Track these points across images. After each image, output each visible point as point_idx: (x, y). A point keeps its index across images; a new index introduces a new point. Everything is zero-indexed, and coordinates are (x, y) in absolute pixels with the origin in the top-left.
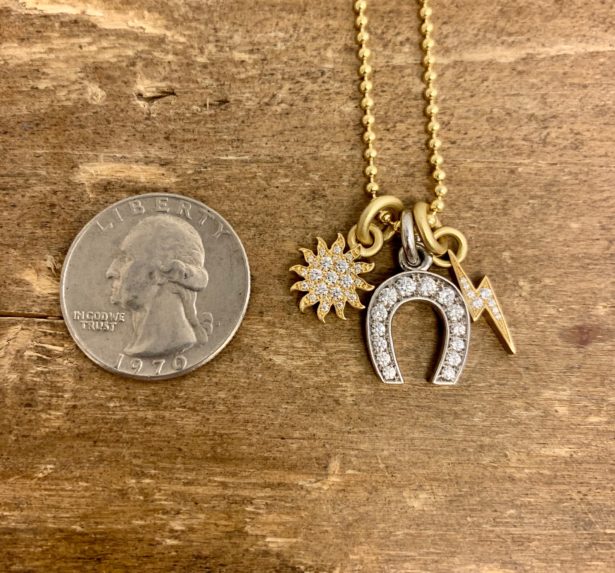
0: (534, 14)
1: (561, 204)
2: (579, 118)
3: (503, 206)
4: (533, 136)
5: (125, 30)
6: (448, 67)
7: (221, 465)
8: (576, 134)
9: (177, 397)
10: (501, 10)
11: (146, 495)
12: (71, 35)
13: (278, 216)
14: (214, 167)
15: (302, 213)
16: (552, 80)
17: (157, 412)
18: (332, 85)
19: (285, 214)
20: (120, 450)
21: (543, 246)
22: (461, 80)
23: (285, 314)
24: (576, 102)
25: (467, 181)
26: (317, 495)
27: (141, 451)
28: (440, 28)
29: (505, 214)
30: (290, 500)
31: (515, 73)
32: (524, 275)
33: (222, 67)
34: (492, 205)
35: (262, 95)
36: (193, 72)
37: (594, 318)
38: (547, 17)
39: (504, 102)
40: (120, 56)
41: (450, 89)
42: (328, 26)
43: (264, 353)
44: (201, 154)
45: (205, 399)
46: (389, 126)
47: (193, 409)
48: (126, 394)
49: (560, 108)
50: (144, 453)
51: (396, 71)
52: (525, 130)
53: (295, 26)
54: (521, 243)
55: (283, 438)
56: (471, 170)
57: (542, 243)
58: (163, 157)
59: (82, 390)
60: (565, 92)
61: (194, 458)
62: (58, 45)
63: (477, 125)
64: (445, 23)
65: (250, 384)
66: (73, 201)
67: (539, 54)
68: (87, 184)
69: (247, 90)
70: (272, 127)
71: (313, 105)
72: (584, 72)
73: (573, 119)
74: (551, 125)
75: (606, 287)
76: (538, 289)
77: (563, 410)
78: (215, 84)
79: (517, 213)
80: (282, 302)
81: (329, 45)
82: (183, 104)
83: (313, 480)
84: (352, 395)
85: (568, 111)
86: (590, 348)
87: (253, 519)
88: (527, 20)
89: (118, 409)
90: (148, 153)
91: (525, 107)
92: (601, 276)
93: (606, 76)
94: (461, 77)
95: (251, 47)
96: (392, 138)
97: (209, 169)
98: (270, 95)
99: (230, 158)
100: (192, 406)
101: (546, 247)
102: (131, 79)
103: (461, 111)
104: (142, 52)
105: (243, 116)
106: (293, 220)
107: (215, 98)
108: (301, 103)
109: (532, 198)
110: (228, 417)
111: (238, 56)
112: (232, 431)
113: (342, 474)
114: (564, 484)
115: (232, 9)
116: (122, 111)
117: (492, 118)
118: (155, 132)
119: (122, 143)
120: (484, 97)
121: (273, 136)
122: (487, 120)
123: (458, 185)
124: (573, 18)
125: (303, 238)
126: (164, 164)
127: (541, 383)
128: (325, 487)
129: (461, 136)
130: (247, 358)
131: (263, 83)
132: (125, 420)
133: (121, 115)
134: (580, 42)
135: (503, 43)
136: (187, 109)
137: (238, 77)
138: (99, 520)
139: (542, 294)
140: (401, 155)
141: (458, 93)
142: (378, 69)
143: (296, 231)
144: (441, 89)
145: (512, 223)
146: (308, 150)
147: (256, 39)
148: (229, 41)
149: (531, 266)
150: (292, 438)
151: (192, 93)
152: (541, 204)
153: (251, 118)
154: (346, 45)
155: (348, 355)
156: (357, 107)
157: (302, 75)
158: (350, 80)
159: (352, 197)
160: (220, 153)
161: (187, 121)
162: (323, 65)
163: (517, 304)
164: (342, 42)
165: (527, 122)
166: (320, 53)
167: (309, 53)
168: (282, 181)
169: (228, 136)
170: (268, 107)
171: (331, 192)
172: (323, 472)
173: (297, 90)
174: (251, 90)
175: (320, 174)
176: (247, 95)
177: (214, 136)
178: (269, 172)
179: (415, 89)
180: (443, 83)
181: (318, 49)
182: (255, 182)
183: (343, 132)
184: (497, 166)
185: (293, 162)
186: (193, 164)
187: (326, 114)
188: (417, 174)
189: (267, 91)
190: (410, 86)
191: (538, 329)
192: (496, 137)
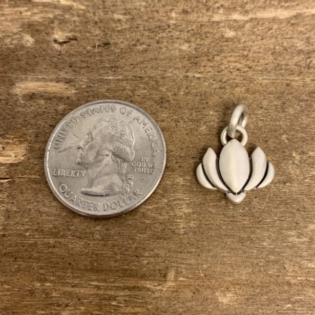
3: (282, 106)
4: (301, 62)
5: (49, 3)
6: (247, 21)
7: (96, 274)
9: (69, 230)
11: (47, 294)
12: (16, 6)
14: (99, 83)
15: (154, 112)
17: (56, 239)
18: (174, 34)
20: (31, 264)
21: (308, 132)
22: (256, 29)
25: (258, 91)
26: (159, 294)
27: (45, 264)
29: (284, 111)
30: (140, 298)
31: (289, 24)
32: (296, 149)
33: (107, 24)
34: (275, 105)
35: (131, 40)
36: (89, 27)
39: (282, 43)
40: (45, 18)
41: (249, 35)
44: (91, 76)
45: (87, 231)
46: (210, 58)
47: (80, 238)
48: (37, 227)
50: (47, 266)
51: (215, 25)
52: (296, 59)
54: (294, 129)
55: (137, 257)
56: (261, 84)
57: (307, 130)
58: (67, 78)
59: (10, 224)
61: (78, 269)
62: (7, 11)
63: (266, 57)
66: (11, 105)
67: (304, 13)
68: (20, 95)
69: (122, 37)
70: (137, 59)
71: (162, 45)
74: (312, 56)
76: (305, 159)
78: (102, 34)
79: (291, 111)
81: (173, 9)
82: (82, 46)
83: (157, 284)
84: (184, 228)
87: (116, 310)
89: (32, 236)
90: (59, 75)
91: (296, 45)
94: (256, 28)
95: (125, 12)
96: (212, 65)
97: (96, 85)
98: (136, 40)
99: (111, 78)
100: (79, 235)
101: (310, 132)
102: (50, 31)
103: (255, 48)
104: (59, 15)
105: (118, 52)
107: (102, 42)
108: (155, 44)
109: (301, 101)
110: (103, 242)
111: (116, 16)
112: (104, 252)
113: (176, 280)
116: (44, 50)
117: (275, 52)
118: (64, 63)
119: (43, 70)
120: (269, 40)
121: (137, 64)
122: (272, 54)
123: (253, 93)
126: (68, 82)
128: (165, 289)
129: (256, 64)
131: (132, 33)
132: (36, 244)
133: (44, 53)
135: (282, 7)
136: (84, 49)
137: (115, 29)
138: (15, 311)
139: (308, 162)
140: (217, 75)
141: (253, 37)
142: (203, 24)
144: (243, 35)
145: (288, 117)
146: (159, 73)
147: (128, 6)
148: (112, 8)
149: (300, 144)
150: (143, 256)
151: (88, 39)
152: (307, 105)
153: (123, 54)
154: (184, 9)
155: (181, 202)
156: (190, 47)
157: (156, 28)
158: (186, 30)
159: (186, 101)
160: (104, 75)
161: (84, 56)
162: (169, 22)
163: (292, 168)
164: (182, 8)
165: (297, 55)
166: (167, 15)
167: (161, 15)
168: (142, 92)
169: (109, 64)
170: (134, 47)
171: (172, 99)
172: (163, 279)
173: (153, 36)
174: (124, 37)
175: (166, 87)
176: (122, 40)
177: (100, 65)
178: (134, 86)
179: (226, 35)
180: (244, 31)
181: (166, 12)
182: (125, 93)
183: (181, 61)
184: (278, 81)
185: (149, 80)
186: (86, 82)
187: (171, 51)
188: (227, 87)
189: (134, 37)
190: (224, 34)
191: (305, 184)
192: (278, 64)
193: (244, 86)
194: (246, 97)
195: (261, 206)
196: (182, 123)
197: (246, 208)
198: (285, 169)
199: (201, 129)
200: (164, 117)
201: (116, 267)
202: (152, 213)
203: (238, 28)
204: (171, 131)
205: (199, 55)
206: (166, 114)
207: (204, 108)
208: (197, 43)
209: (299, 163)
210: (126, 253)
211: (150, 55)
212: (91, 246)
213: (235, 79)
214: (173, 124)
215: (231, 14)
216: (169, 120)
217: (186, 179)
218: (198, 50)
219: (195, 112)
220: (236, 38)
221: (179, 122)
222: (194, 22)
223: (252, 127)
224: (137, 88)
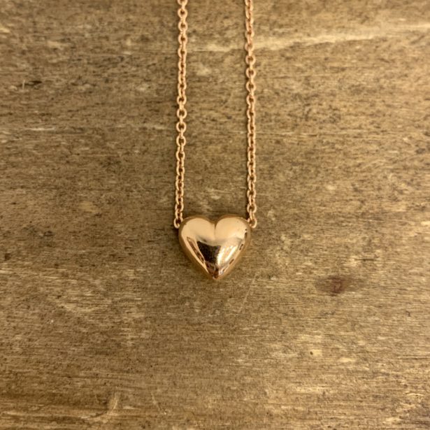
0: (301, 10)
1: (319, 169)
2: (337, 96)
3: (269, 171)
4: (297, 112)
6: (227, 54)
7: (15, 400)
8: (334, 110)
10: (274, 7)
13: (77, 179)
14: (25, 137)
15: (98, 177)
16: (315, 64)
18: (129, 69)
19: (83, 178)
21: (303, 206)
23: (77, 266)
24: (335, 83)
28: (222, 22)
29: (271, 178)
31: (283, 59)
32: (285, 230)
33: (38, 54)
34: (260, 170)
35: (70, 76)
36: (14, 58)
37: (347, 270)
38: (312, 12)
39: (273, 84)
41: (229, 73)
42: (129, 20)
43: (58, 301)
44: (14, 126)
45: (3, 341)
49: (321, 88)
52: (291, 106)
53: (101, 20)
54: (284, 203)
55: (70, 377)
57: (301, 203)
60: (326, 75)
64: (226, 18)
65: (43, 329)
67: (305, 43)
69: (57, 73)
70: (77, 103)
71: (112, 85)
72: (343, 58)
73: (332, 97)
74: (313, 102)
75: (358, 241)
76: (297, 243)
77: (317, 352)
78: (31, 68)
79: (281, 178)
80: (75, 255)
81: (126, 37)
82: (3, 84)
83: (94, 414)
84: (132, 339)
85: (328, 90)
86: (343, 296)
88: (296, 15)
91: (291, 87)
92: (353, 232)
93: (361, 60)
94: (238, 63)
95: (62, 37)
97: (21, 139)
98: (77, 77)
99: (40, 129)
101: (305, 207)
103: (236, 91)
105: (53, 94)
106: (90, 183)
107: (30, 79)
108: (103, 83)
109: (294, 164)
110: (23, 357)
111: (52, 44)
112: (25, 371)
113: (120, 409)
114: (316, 419)
115: (49, 5)
117: (263, 97)
121: (78, 111)
122: (259, 99)
123: (232, 153)
124: (334, 13)
125: (98, 199)
127: (298, 328)
128: (105, 421)
129: (237, 112)
130: (42, 305)
131: (71, 67)
134: (340, 32)
135: (274, 34)
136: (6, 88)
137: (49, 61)
139: (301, 248)
141: (235, 76)
142: (169, 56)
143: (93, 193)
144: (221, 73)
145: (277, 186)
146: (107, 123)
147: (68, 30)
148: (46, 32)
149: (292, 223)
150: (77, 377)
151: (11, 75)
152: (302, 170)
153: (59, 96)
154: (143, 36)
155: (131, 303)
156: (149, 87)
157: (104, 60)
158: (145, 65)
159: (142, 163)
160: (31, 125)
161: (6, 99)
162: (122, 52)
163: (279, 256)
164: (140, 34)
165: (292, 101)
166: (120, 43)
167: (112, 42)
168: (82, 149)
169: (39, 110)
170: (74, 87)
171: (124, 159)
172: (103, 408)
173: (99, 73)
174: (61, 73)
175: (116, 143)
176: (57, 77)
177: (27, 111)
178: (71, 141)
179: (199, 73)
180: (222, 67)
181: (118, 39)
182: (59, 150)
183: (138, 108)
184: (266, 137)
185: (93, 133)
186: (7, 135)
187: (123, 93)
188: (198, 144)
189: (74, 74)
190: (195, 71)
191: (297, 279)
192: (266, 113)
193: (221, 142)
194: (223, 157)
195: (237, 309)
196: (136, 193)
197: (217, 312)
198: (270, 257)
199: (161, 201)
200: (112, 184)
201: (41, 390)
202: (90, 319)
203: (215, 63)
204: (120, 205)
205: (161, 99)
206: (114, 179)
207: (167, 172)
208: (160, 82)
209: (289, 250)
210: (55, 372)
211: (96, 99)
212: (8, 361)
213: (208, 133)
214: (124, 195)
215: (206, 44)
216: (119, 188)
217: (138, 272)
218: (161, 93)
219: (155, 177)
220: (213, 77)
221: (132, 191)
222: (156, 54)
223: (229, 199)
224: (76, 144)
